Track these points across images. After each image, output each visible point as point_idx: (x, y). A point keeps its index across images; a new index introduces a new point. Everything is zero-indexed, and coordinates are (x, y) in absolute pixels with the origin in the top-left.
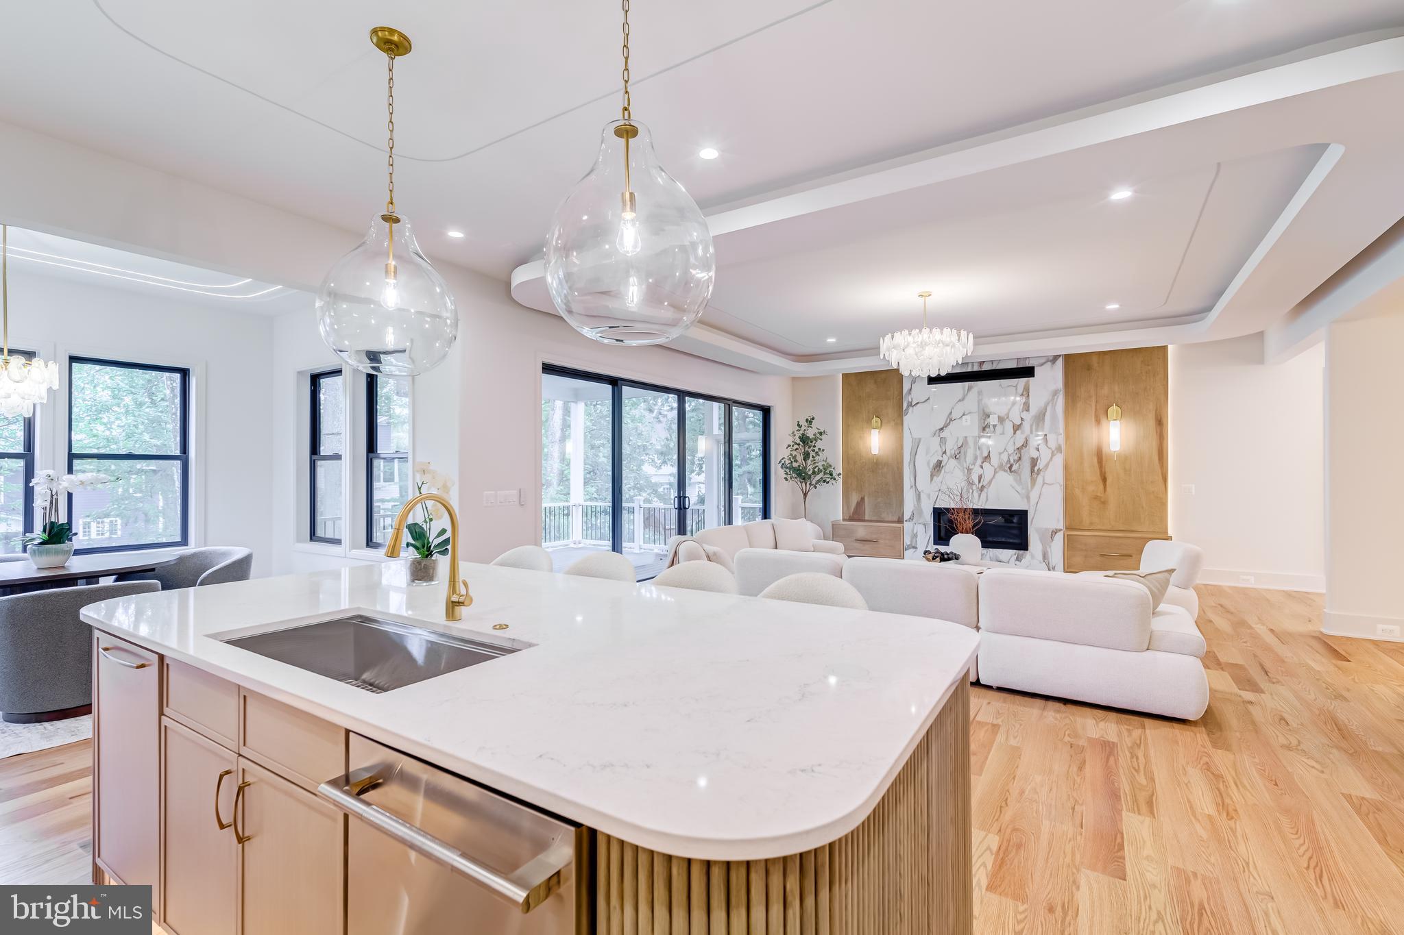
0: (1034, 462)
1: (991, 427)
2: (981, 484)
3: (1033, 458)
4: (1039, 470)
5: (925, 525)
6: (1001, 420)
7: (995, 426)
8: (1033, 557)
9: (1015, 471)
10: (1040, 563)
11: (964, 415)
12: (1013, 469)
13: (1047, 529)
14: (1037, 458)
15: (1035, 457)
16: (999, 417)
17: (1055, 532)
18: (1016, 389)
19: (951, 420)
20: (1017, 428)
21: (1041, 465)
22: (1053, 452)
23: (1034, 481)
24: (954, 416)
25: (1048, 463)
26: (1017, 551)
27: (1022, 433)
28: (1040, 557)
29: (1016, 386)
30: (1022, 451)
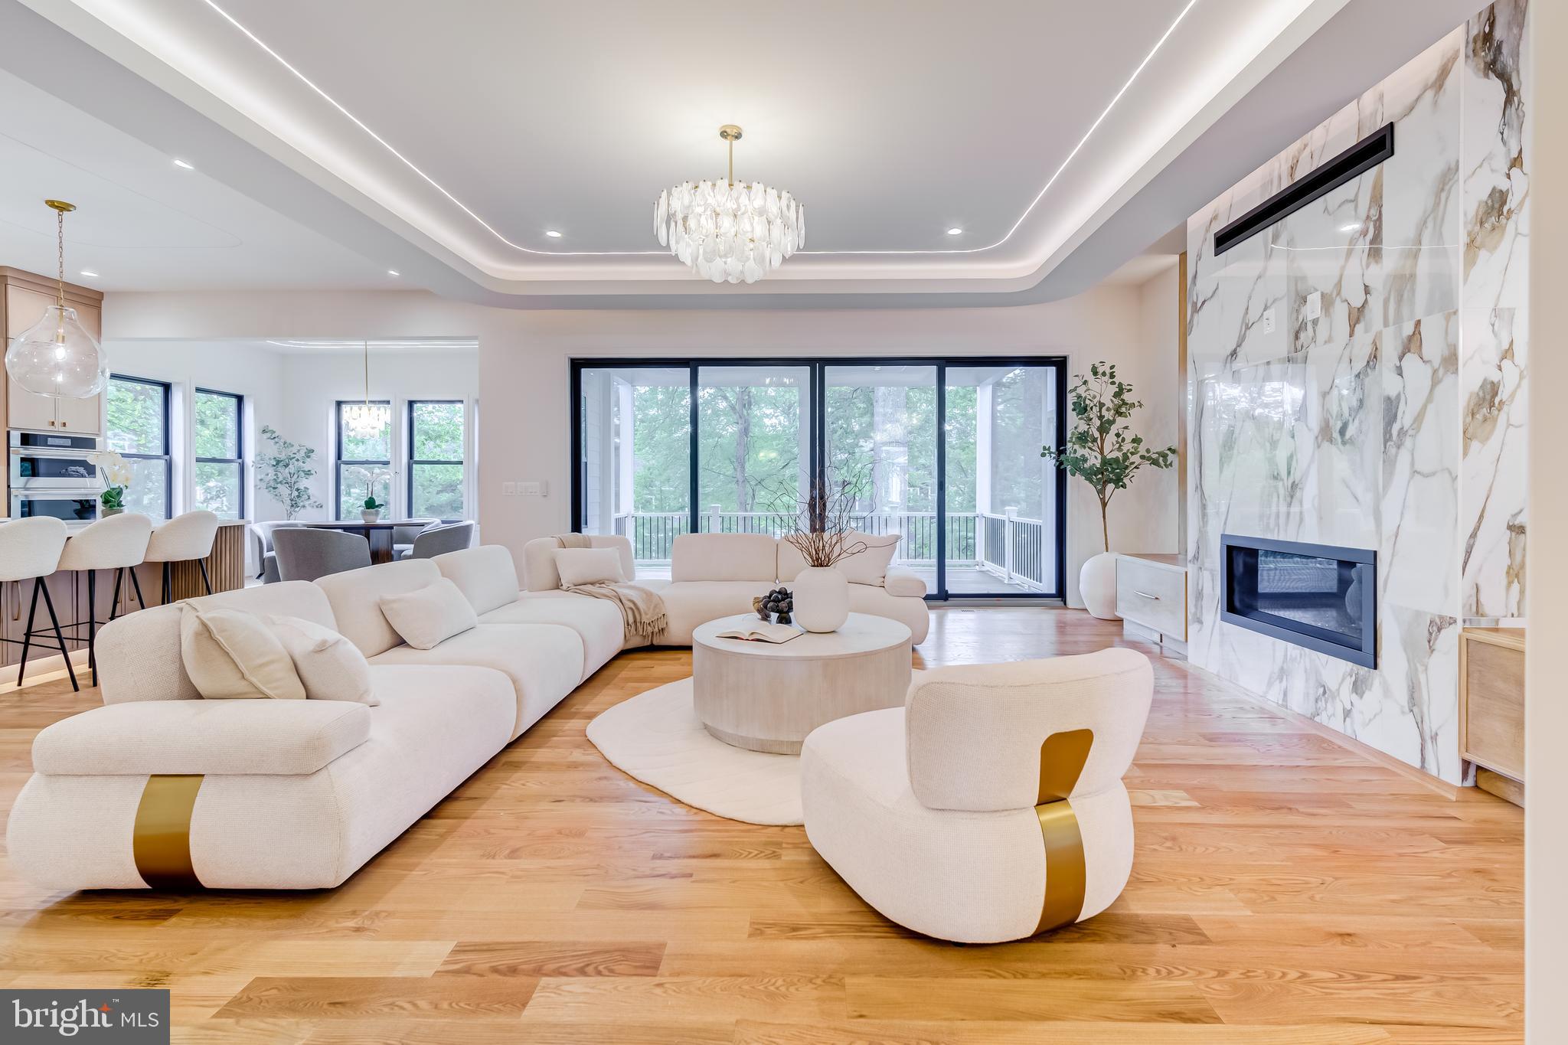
0: (1391, 408)
1: (1310, 326)
2: (1290, 482)
3: (1389, 399)
4: (1402, 432)
5: (1212, 572)
6: (1327, 302)
7: (1315, 322)
8: (1387, 692)
9: (1351, 441)
10: (1403, 713)
11: (1264, 310)
12: (1348, 435)
13: (1418, 614)
14: (1398, 396)
15: (1393, 394)
16: (1323, 295)
17: (1438, 625)
18: (1356, 207)
19: (1248, 328)
20: (1357, 316)
21: (1405, 417)
22: (1435, 372)
23: (1389, 464)
24: (1253, 316)
25: (1424, 407)
26: (1356, 667)
27: (1366, 331)
28: (1403, 697)
29: (1355, 200)
30: (1367, 381)
